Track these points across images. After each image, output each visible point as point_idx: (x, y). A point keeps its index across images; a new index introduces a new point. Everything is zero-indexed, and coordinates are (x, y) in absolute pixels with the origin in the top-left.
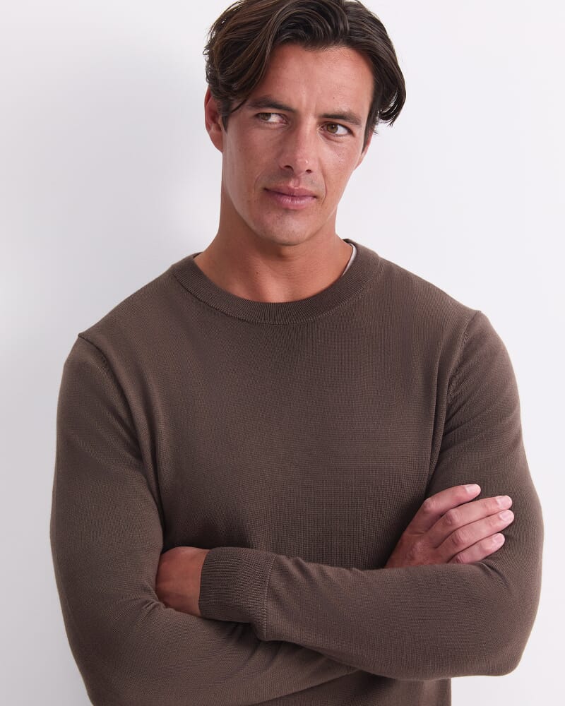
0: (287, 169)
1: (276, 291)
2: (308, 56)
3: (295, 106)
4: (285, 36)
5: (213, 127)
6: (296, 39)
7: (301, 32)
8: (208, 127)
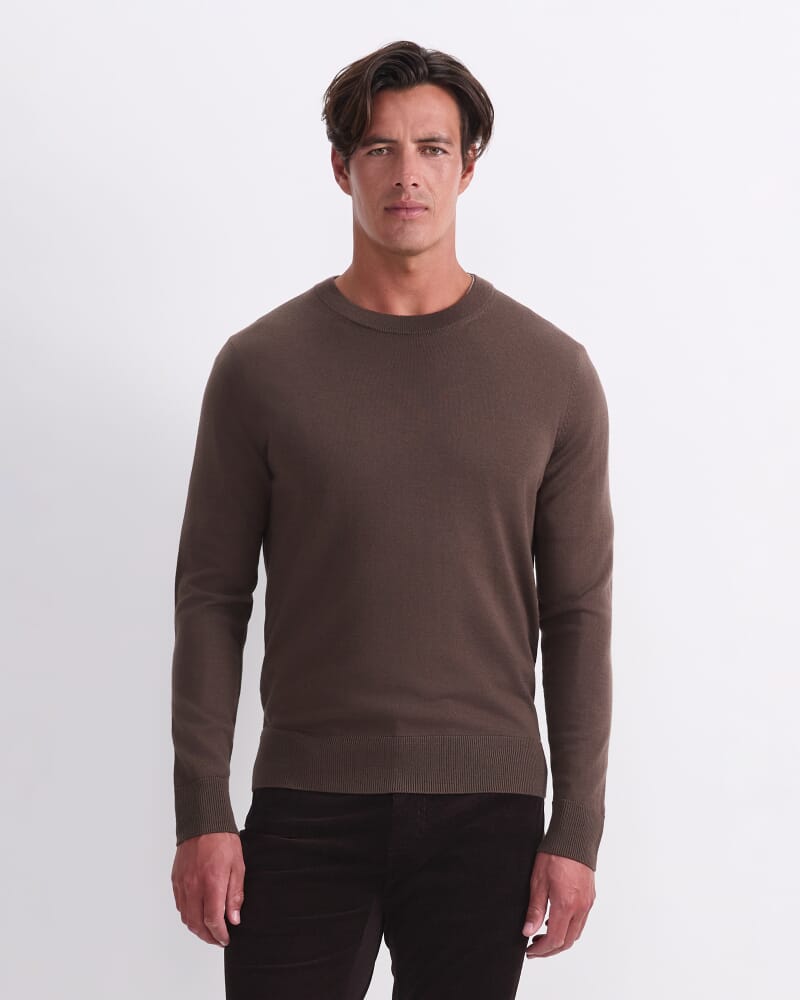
0: (398, 187)
1: (402, 308)
2: (400, 96)
3: (395, 137)
4: (380, 84)
5: (341, 179)
6: (386, 87)
7: (391, 80)
8: (338, 180)
